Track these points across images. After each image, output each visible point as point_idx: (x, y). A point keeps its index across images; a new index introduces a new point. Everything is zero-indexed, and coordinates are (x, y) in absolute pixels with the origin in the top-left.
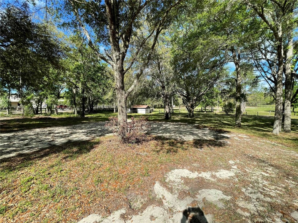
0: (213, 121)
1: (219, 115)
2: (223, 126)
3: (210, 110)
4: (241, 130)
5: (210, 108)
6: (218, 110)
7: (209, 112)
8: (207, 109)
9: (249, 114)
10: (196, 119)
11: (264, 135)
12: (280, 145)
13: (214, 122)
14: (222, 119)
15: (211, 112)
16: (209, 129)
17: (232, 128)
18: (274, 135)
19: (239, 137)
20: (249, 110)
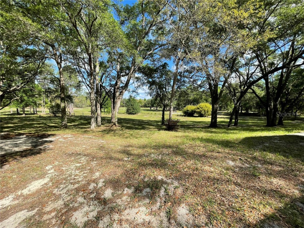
0: (36, 125)
1: (45, 117)
2: (49, 129)
3: (33, 112)
4: (67, 131)
5: (32, 110)
6: (44, 111)
7: (31, 114)
8: (28, 111)
9: (77, 114)
10: (5, 126)
11: (85, 131)
12: (94, 137)
13: (37, 127)
14: (48, 121)
15: (34, 114)
16: (27, 136)
17: (58, 130)
18: (91, 130)
19: (65, 138)
20: (77, 111)
